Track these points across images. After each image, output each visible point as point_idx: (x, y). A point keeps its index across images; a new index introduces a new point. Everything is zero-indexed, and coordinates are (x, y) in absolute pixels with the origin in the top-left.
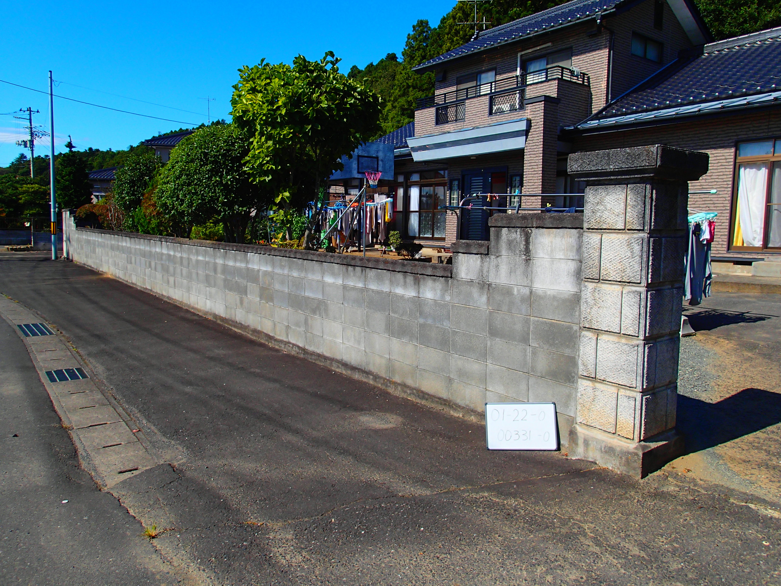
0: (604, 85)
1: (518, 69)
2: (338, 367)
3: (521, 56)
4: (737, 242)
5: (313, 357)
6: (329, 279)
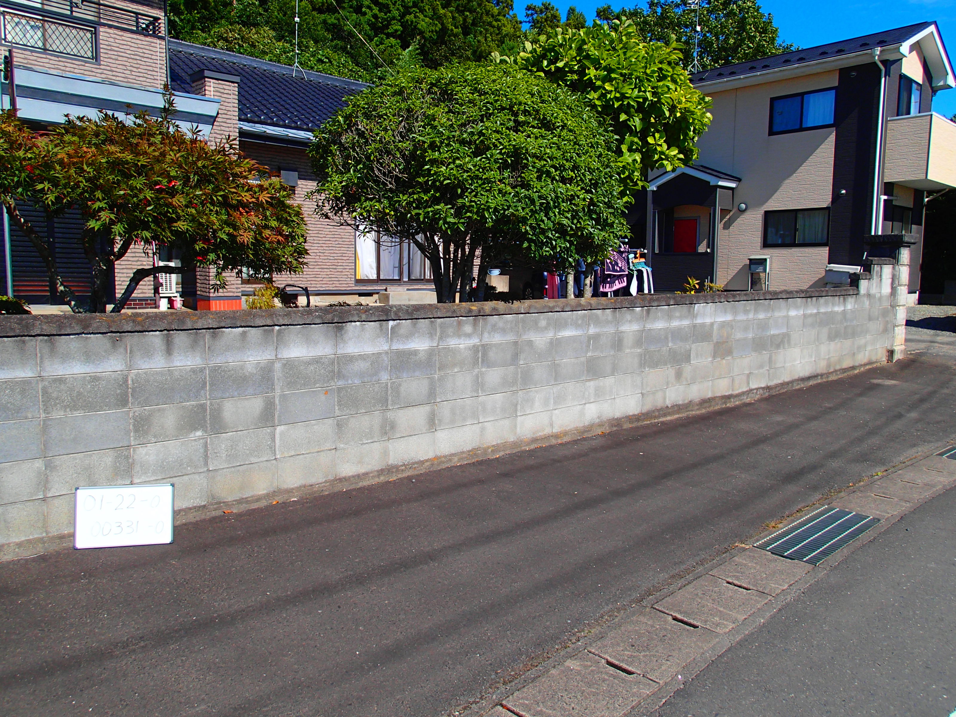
2: (798, 384)
5: (778, 389)
6: (793, 313)
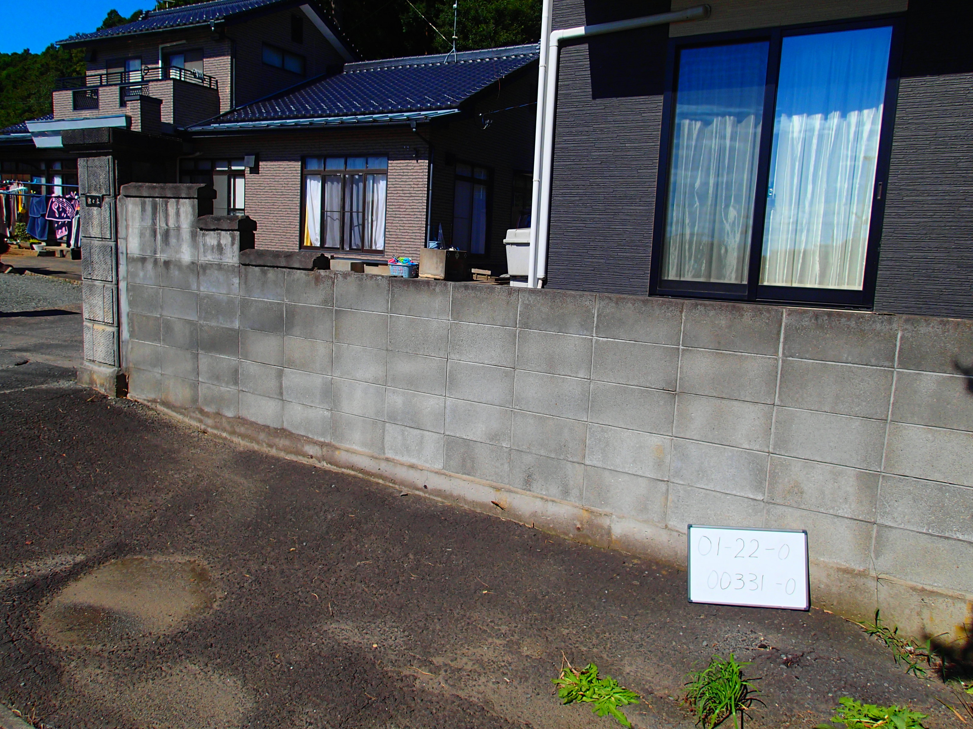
0: (228, 90)
1: (160, 62)
3: (163, 49)
4: (307, 242)
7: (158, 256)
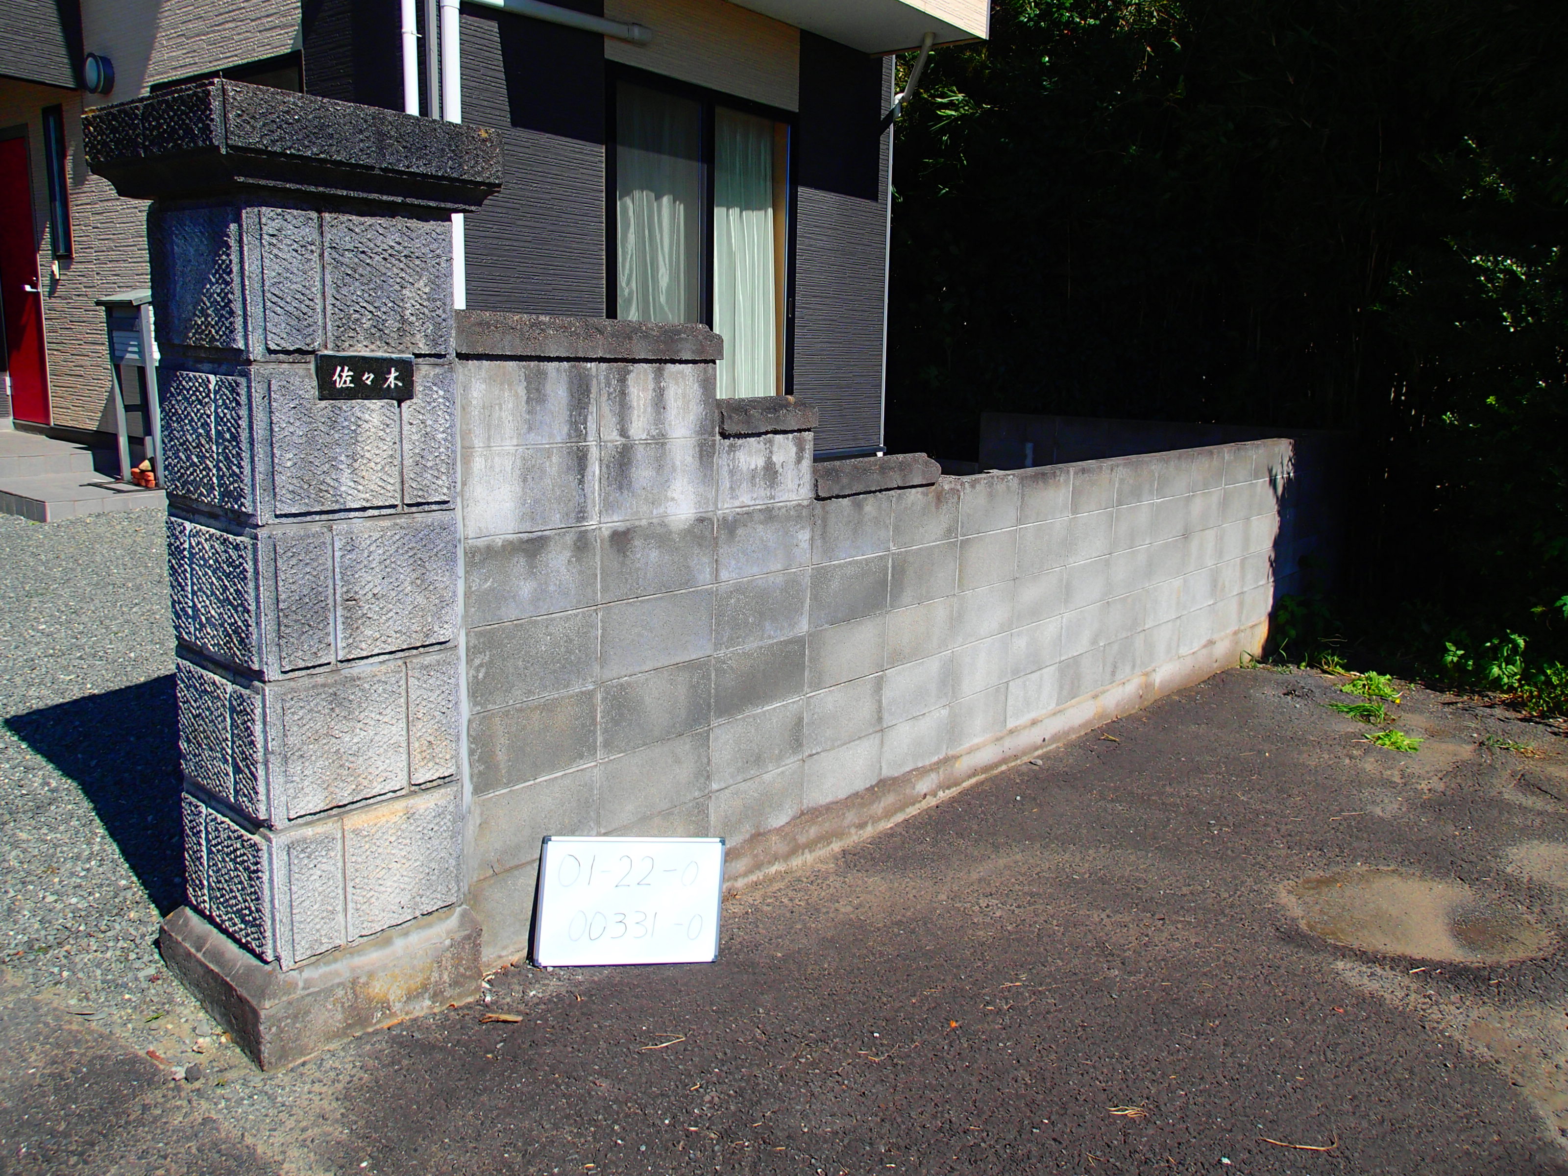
7: (592, 523)
